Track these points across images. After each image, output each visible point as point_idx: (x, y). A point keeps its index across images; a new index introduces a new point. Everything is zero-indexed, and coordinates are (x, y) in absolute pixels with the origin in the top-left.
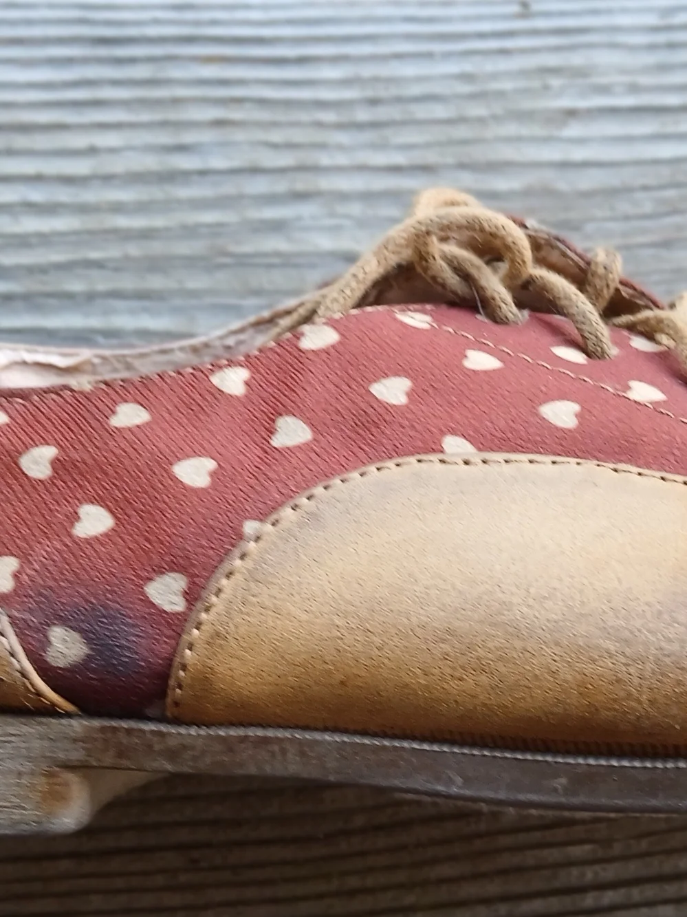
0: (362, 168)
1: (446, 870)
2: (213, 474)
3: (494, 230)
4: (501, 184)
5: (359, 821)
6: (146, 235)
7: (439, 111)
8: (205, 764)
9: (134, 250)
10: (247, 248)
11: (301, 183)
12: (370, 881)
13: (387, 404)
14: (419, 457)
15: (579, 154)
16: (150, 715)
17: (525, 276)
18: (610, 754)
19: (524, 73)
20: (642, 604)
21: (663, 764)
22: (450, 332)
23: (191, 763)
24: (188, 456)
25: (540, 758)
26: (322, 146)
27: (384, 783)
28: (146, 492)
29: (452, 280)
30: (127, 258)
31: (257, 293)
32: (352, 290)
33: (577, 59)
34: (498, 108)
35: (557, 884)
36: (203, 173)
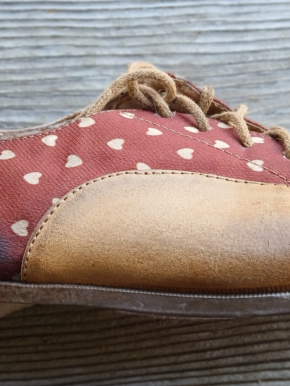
0: (114, 55)
1: (149, 344)
2: (40, 179)
3: (160, 78)
4: (171, 62)
5: (114, 324)
6: (24, 83)
7: (145, 32)
8: (38, 300)
9: (19, 89)
10: (66, 88)
11: (89, 62)
12: (118, 348)
13: (114, 149)
14: (126, 171)
15: (202, 50)
16: (14, 280)
17: (174, 97)
18: (204, 293)
19: (179, 16)
20: (216, 231)
21: (225, 297)
22: (142, 120)
23: (32, 300)
24: (31, 172)
25: (175, 295)
26: (97, 46)
27: (111, 306)
28: (12, 187)
29: (144, 99)
30: (16, 92)
31: (71, 107)
32: (101, 103)
33: (201, 11)
34: (169, 31)
35: (194, 349)
36: (48, 57)
